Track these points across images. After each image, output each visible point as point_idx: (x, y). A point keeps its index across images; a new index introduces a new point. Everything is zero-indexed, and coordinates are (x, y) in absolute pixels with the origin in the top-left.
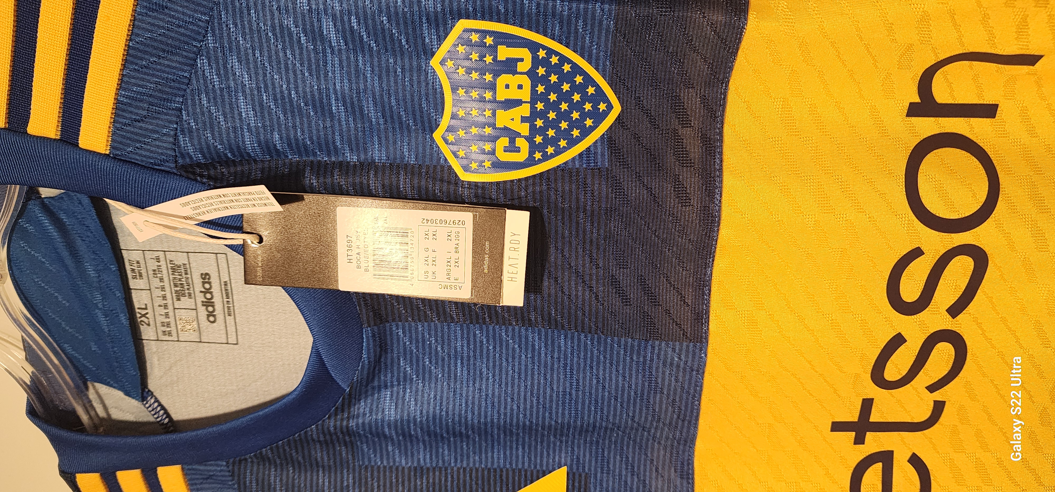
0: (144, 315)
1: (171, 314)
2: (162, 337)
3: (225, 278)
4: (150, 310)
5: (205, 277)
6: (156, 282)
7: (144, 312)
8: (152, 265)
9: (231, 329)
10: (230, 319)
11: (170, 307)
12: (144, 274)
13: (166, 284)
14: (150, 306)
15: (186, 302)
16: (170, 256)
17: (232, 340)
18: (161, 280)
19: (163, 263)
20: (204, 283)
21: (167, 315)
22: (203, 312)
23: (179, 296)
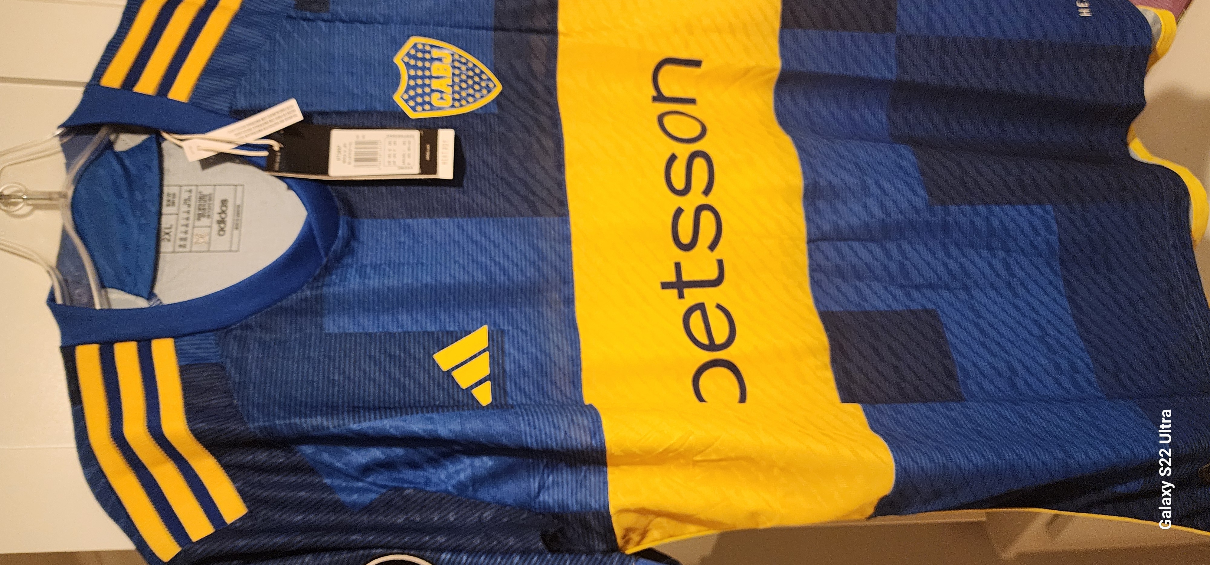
0: (168, 234)
1: (190, 231)
2: (178, 249)
3: (238, 202)
4: (173, 230)
5: (224, 202)
6: (184, 208)
7: (167, 231)
8: (185, 195)
9: (235, 240)
10: (236, 232)
11: (191, 226)
12: (177, 204)
13: (192, 210)
14: (174, 227)
15: (205, 221)
16: (201, 189)
17: (234, 248)
18: (189, 206)
19: (193, 194)
20: (222, 206)
21: (186, 232)
22: (216, 227)
23: (200, 216)
